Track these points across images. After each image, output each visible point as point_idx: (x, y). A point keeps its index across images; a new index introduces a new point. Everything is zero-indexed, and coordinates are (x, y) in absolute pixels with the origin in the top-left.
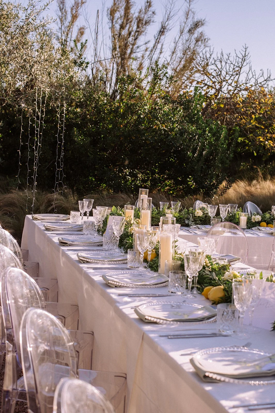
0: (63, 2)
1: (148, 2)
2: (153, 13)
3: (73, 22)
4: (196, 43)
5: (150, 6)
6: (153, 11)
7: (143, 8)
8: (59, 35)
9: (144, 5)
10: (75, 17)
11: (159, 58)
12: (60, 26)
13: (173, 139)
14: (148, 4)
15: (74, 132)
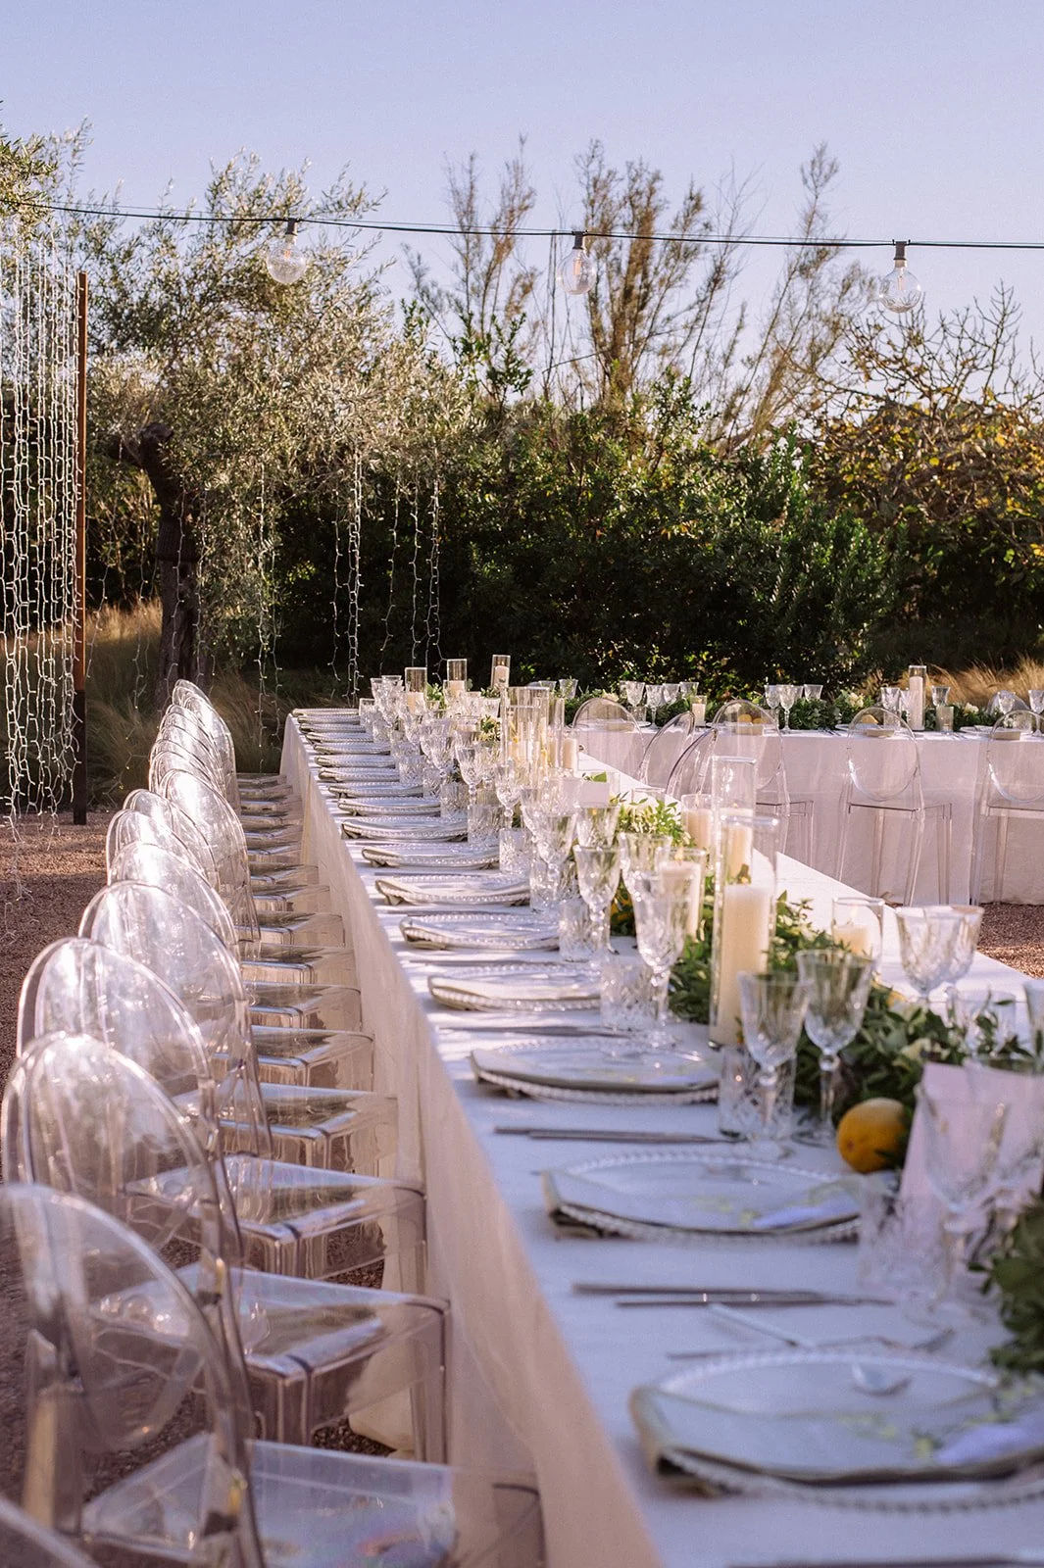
0: (471, 212)
1: (691, 198)
2: (706, 226)
3: (498, 259)
4: (843, 294)
5: (697, 207)
6: (706, 221)
7: (681, 214)
8: (462, 297)
9: (682, 205)
10: (503, 249)
11: (735, 342)
12: (462, 272)
13: (707, 559)
14: (694, 202)
15: (471, 552)
